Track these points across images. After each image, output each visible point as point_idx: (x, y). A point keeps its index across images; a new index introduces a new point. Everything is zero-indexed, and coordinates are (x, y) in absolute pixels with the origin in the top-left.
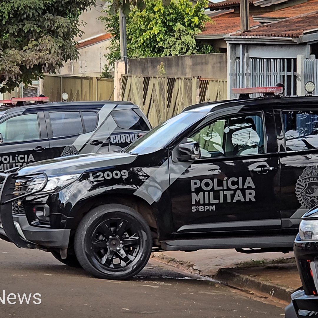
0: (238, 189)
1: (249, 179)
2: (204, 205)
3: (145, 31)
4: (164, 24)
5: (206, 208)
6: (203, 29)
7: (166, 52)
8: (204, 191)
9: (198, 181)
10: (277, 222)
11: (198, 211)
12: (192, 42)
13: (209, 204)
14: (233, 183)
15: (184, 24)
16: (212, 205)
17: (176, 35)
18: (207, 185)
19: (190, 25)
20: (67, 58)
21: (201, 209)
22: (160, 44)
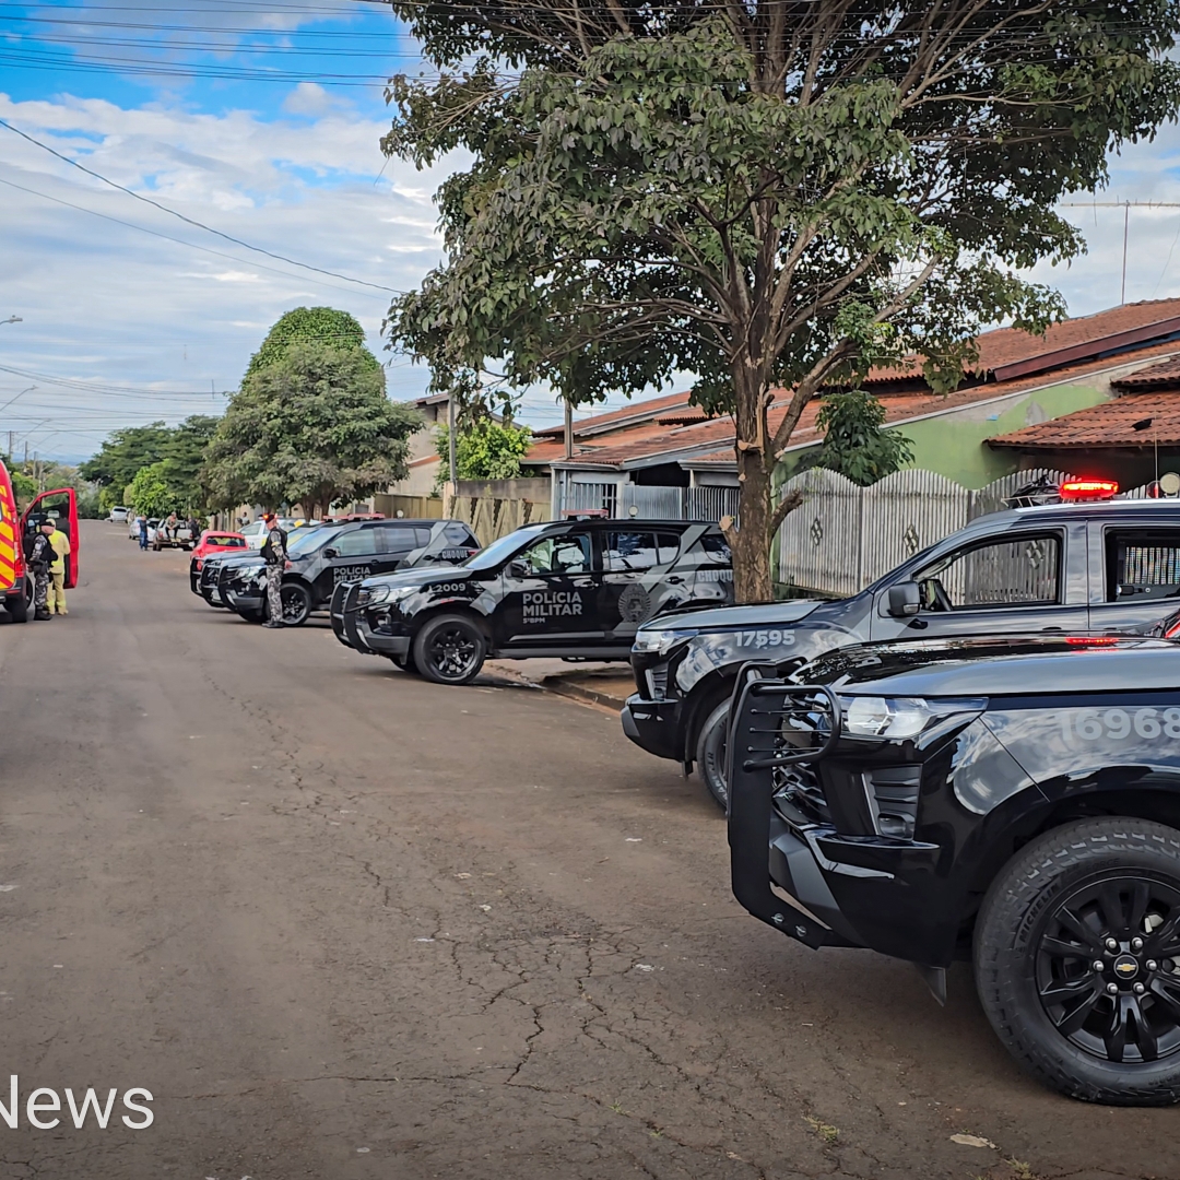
0: (566, 603)
1: (576, 594)
2: (535, 617)
3: (472, 455)
4: (490, 449)
5: (537, 620)
6: (526, 455)
7: (492, 475)
8: (535, 605)
9: (529, 595)
10: (601, 634)
11: (529, 623)
12: (516, 467)
13: (540, 616)
14: (562, 598)
15: (508, 449)
16: (542, 617)
17: (502, 459)
18: (538, 598)
19: (514, 451)
20: (399, 478)
21: (532, 620)
22: (487, 468)
